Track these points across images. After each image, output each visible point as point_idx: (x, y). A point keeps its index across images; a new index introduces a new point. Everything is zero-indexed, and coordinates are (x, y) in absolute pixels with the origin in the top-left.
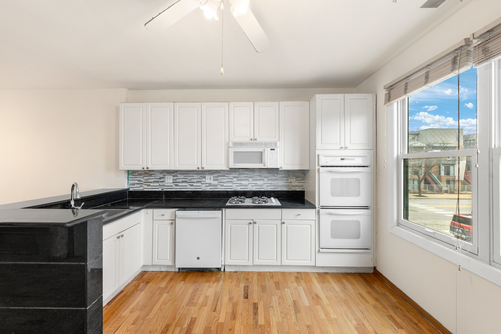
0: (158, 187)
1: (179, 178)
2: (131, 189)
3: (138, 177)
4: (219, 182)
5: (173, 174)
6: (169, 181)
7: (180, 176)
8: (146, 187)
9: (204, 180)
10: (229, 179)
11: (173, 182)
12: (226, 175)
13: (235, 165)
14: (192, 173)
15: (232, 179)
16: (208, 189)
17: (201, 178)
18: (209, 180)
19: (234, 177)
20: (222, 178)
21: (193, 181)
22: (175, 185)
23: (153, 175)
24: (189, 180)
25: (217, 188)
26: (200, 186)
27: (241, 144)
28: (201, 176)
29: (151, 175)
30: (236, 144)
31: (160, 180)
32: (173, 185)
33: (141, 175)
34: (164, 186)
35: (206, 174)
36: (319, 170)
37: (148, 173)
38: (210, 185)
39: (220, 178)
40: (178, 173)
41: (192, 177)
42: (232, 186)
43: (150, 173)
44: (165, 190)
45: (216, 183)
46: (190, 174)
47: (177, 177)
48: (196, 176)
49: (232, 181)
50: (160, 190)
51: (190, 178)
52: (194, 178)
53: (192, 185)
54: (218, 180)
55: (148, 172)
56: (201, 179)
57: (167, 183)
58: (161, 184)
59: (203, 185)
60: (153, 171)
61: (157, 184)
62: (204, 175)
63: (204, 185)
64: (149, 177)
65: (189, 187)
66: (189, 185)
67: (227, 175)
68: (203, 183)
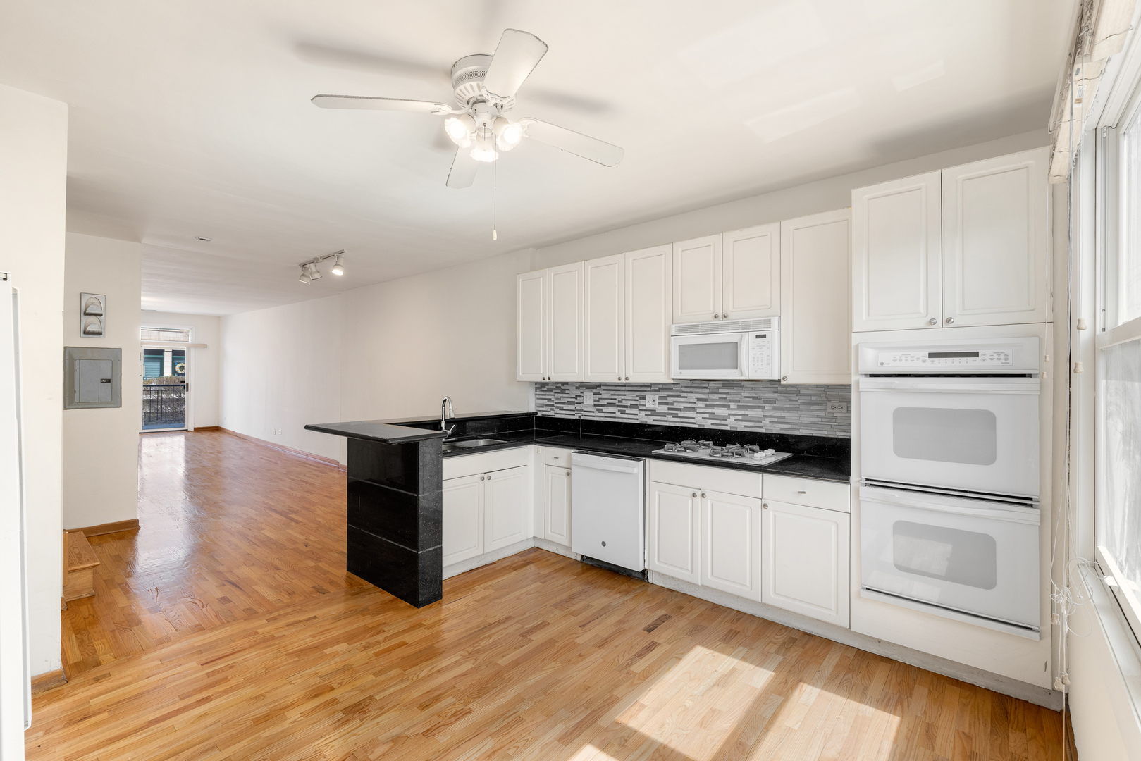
0: (573, 413)
1: (603, 397)
2: (540, 414)
3: (547, 393)
4: (669, 409)
5: (595, 390)
6: (588, 403)
7: (605, 395)
8: (557, 410)
9: (642, 402)
10: (690, 403)
11: (595, 405)
12: (683, 395)
13: (681, 373)
14: (624, 388)
15: (695, 403)
16: (650, 421)
17: (637, 398)
18: (651, 402)
19: (699, 399)
20: (675, 399)
21: (624, 403)
22: (597, 409)
23: (567, 392)
24: (619, 402)
25: (666, 421)
26: (637, 414)
27: (694, 329)
28: (637, 396)
29: (563, 391)
30: (683, 330)
31: (576, 401)
32: (594, 409)
33: (550, 390)
34: (582, 410)
35: (646, 391)
36: (858, 383)
37: (561, 387)
38: (654, 413)
39: (670, 400)
40: (603, 388)
41: (623, 397)
42: (694, 418)
43: (563, 388)
44: (583, 418)
45: (664, 409)
46: (620, 390)
47: (600, 396)
48: (630, 395)
49: (694, 408)
50: (576, 417)
51: (619, 398)
52: (626, 398)
53: (623, 412)
54: (667, 404)
55: (560, 385)
56: (637, 400)
57: (586, 406)
58: (578, 407)
59: (641, 412)
60: (567, 383)
61: (572, 407)
62: (643, 393)
63: (643, 413)
64: (561, 395)
65: (619, 414)
66: (619, 411)
67: (685, 395)
68: (641, 408)
